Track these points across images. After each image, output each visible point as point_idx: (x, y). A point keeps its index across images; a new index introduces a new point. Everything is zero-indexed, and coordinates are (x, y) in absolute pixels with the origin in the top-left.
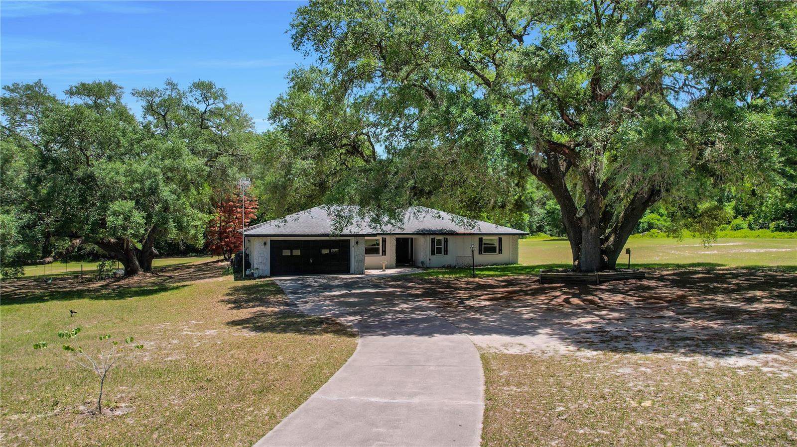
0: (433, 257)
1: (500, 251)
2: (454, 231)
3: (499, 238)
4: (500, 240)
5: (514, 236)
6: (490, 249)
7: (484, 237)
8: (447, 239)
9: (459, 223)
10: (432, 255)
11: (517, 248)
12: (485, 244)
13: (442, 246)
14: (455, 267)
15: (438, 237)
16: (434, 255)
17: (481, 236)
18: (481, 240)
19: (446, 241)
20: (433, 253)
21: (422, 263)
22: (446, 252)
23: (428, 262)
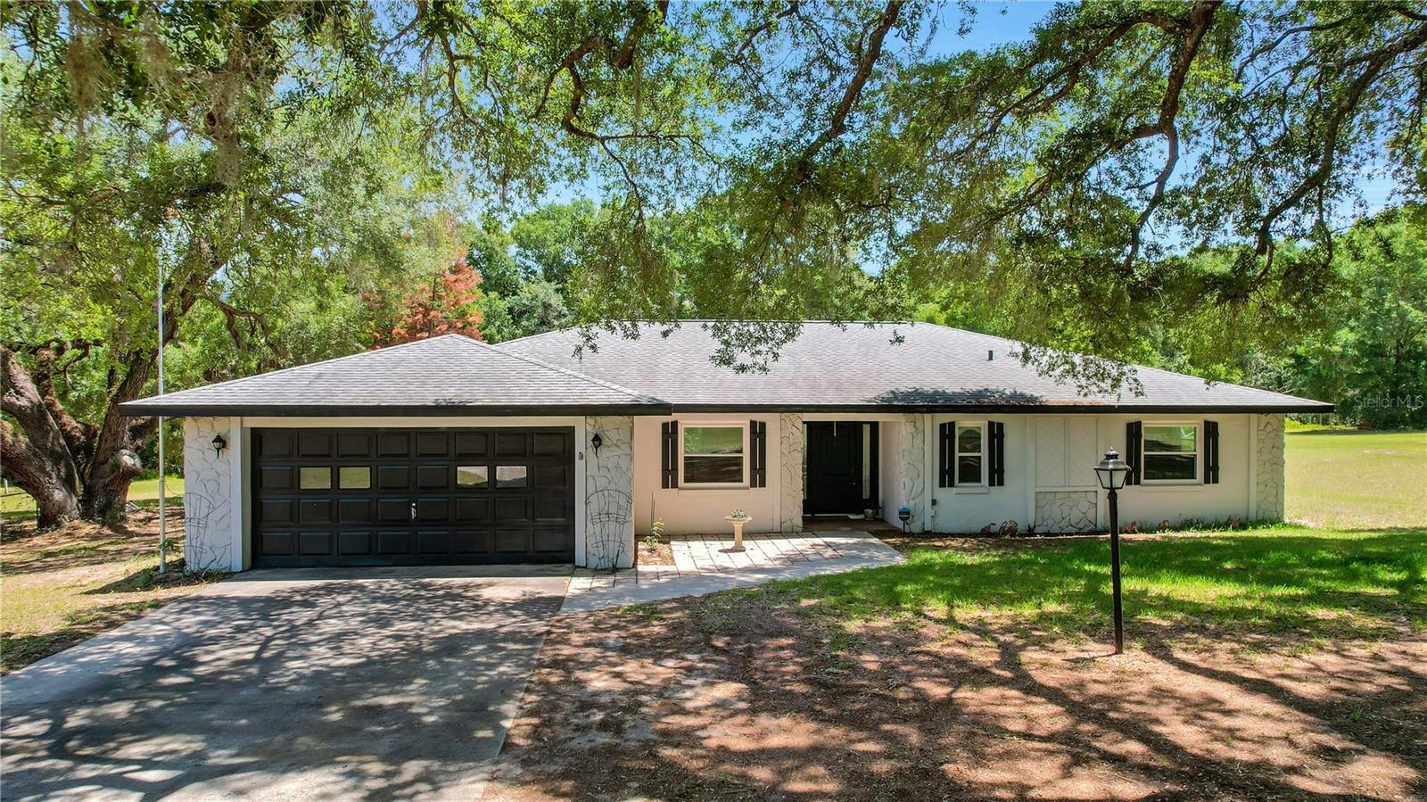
0: (945, 495)
1: (1212, 474)
2: (1033, 399)
3: (1207, 423)
4: (1211, 431)
5: (1264, 418)
6: (1173, 467)
7: (1148, 421)
8: (1001, 426)
9: (1052, 367)
10: (942, 485)
11: (1277, 463)
12: (1152, 445)
13: (984, 454)
14: (1031, 532)
15: (965, 422)
16: (952, 485)
17: (1133, 417)
18: (1134, 431)
19: (997, 433)
20: (946, 479)
21: (905, 515)
22: (997, 477)
23: (929, 511)
